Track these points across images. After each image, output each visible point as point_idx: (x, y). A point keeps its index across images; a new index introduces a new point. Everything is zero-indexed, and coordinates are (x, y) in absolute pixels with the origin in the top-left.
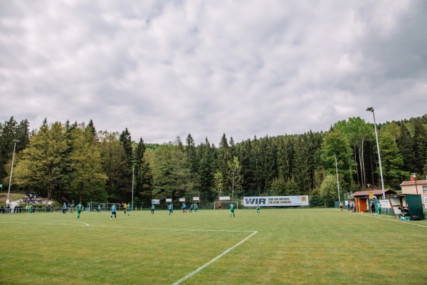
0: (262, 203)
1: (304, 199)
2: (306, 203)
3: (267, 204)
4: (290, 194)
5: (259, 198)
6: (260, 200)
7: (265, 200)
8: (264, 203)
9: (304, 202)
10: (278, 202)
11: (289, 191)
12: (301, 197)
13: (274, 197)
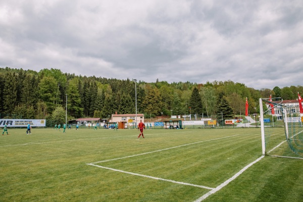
0: (9, 124)
1: (42, 122)
2: (44, 125)
3: (14, 125)
4: (31, 118)
5: (7, 120)
6: (8, 121)
7: (12, 122)
8: (11, 124)
9: (42, 124)
10: (23, 124)
11: (30, 116)
12: (41, 120)
13: (20, 120)
